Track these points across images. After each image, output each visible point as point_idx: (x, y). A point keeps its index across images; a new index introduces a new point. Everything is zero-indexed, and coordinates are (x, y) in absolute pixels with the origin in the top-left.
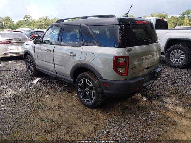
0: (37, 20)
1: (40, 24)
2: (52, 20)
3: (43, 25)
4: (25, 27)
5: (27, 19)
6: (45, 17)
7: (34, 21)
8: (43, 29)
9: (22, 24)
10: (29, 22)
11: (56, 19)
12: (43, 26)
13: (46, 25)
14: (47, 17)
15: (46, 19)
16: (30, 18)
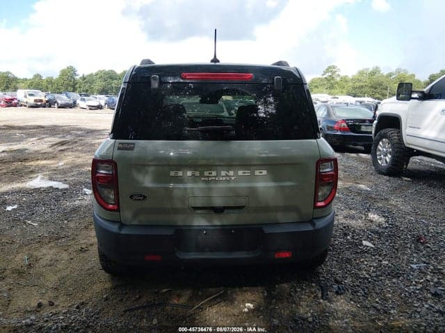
0: (353, 76)
1: (358, 84)
2: (390, 75)
3: (362, 87)
4: (322, 92)
5: (330, 74)
6: (371, 69)
7: (345, 80)
8: (361, 97)
9: (316, 87)
10: (332, 81)
11: (399, 72)
12: (363, 89)
13: (372, 87)
14: (377, 68)
15: (374, 72)
16: (337, 73)
